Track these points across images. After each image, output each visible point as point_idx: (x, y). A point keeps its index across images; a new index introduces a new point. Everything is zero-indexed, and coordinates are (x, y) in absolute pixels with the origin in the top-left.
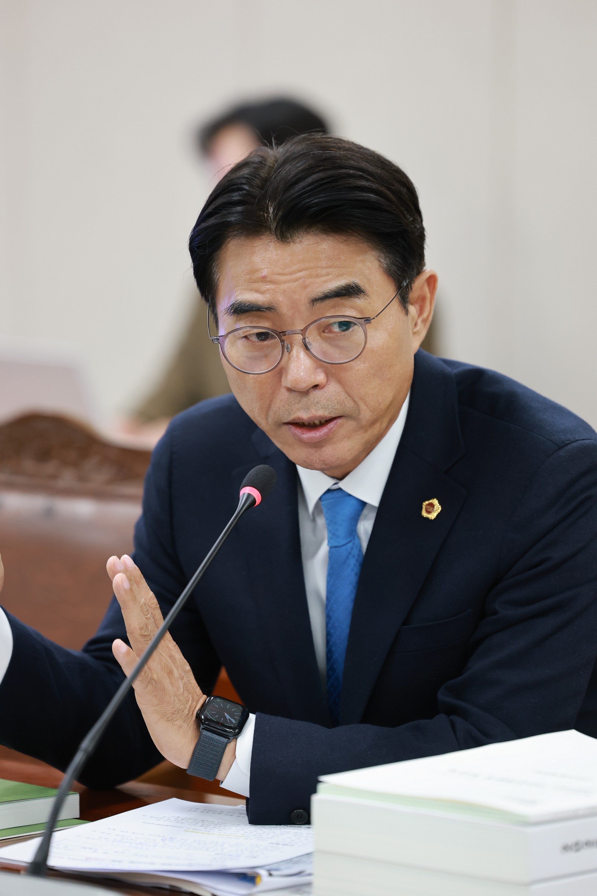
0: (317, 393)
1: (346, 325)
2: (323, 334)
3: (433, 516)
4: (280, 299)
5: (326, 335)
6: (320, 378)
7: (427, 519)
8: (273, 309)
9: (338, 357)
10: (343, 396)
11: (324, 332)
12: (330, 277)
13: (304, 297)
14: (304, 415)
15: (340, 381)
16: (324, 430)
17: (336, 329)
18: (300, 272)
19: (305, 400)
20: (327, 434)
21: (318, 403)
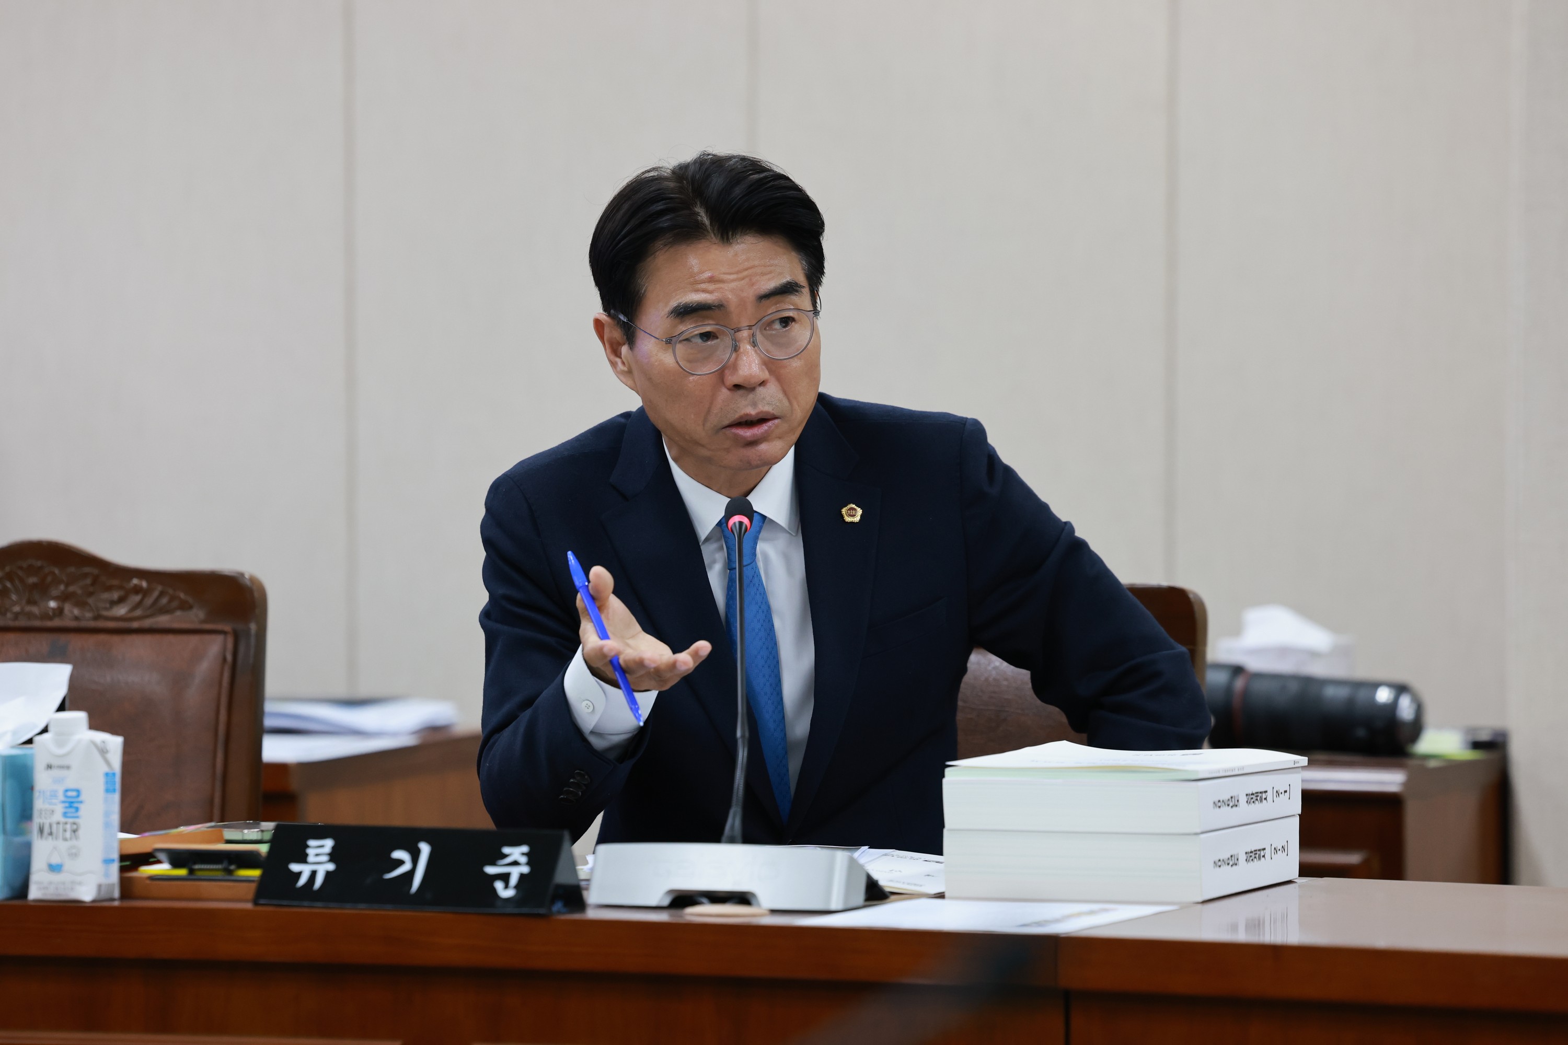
0: (761, 390)
1: (786, 321)
2: (765, 332)
3: (857, 519)
4: (730, 297)
5: (769, 332)
6: (765, 375)
7: (852, 523)
8: (724, 307)
9: (779, 354)
10: (781, 395)
11: (765, 329)
12: (773, 274)
13: (750, 294)
14: (752, 412)
15: (779, 379)
16: (765, 427)
17: (777, 326)
18: (747, 270)
19: (751, 396)
20: (766, 431)
21: (764, 399)
